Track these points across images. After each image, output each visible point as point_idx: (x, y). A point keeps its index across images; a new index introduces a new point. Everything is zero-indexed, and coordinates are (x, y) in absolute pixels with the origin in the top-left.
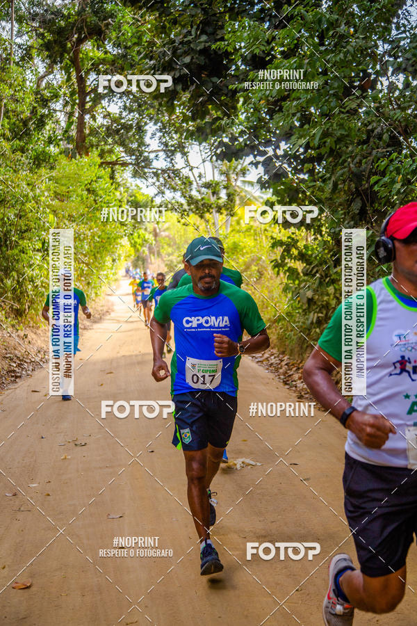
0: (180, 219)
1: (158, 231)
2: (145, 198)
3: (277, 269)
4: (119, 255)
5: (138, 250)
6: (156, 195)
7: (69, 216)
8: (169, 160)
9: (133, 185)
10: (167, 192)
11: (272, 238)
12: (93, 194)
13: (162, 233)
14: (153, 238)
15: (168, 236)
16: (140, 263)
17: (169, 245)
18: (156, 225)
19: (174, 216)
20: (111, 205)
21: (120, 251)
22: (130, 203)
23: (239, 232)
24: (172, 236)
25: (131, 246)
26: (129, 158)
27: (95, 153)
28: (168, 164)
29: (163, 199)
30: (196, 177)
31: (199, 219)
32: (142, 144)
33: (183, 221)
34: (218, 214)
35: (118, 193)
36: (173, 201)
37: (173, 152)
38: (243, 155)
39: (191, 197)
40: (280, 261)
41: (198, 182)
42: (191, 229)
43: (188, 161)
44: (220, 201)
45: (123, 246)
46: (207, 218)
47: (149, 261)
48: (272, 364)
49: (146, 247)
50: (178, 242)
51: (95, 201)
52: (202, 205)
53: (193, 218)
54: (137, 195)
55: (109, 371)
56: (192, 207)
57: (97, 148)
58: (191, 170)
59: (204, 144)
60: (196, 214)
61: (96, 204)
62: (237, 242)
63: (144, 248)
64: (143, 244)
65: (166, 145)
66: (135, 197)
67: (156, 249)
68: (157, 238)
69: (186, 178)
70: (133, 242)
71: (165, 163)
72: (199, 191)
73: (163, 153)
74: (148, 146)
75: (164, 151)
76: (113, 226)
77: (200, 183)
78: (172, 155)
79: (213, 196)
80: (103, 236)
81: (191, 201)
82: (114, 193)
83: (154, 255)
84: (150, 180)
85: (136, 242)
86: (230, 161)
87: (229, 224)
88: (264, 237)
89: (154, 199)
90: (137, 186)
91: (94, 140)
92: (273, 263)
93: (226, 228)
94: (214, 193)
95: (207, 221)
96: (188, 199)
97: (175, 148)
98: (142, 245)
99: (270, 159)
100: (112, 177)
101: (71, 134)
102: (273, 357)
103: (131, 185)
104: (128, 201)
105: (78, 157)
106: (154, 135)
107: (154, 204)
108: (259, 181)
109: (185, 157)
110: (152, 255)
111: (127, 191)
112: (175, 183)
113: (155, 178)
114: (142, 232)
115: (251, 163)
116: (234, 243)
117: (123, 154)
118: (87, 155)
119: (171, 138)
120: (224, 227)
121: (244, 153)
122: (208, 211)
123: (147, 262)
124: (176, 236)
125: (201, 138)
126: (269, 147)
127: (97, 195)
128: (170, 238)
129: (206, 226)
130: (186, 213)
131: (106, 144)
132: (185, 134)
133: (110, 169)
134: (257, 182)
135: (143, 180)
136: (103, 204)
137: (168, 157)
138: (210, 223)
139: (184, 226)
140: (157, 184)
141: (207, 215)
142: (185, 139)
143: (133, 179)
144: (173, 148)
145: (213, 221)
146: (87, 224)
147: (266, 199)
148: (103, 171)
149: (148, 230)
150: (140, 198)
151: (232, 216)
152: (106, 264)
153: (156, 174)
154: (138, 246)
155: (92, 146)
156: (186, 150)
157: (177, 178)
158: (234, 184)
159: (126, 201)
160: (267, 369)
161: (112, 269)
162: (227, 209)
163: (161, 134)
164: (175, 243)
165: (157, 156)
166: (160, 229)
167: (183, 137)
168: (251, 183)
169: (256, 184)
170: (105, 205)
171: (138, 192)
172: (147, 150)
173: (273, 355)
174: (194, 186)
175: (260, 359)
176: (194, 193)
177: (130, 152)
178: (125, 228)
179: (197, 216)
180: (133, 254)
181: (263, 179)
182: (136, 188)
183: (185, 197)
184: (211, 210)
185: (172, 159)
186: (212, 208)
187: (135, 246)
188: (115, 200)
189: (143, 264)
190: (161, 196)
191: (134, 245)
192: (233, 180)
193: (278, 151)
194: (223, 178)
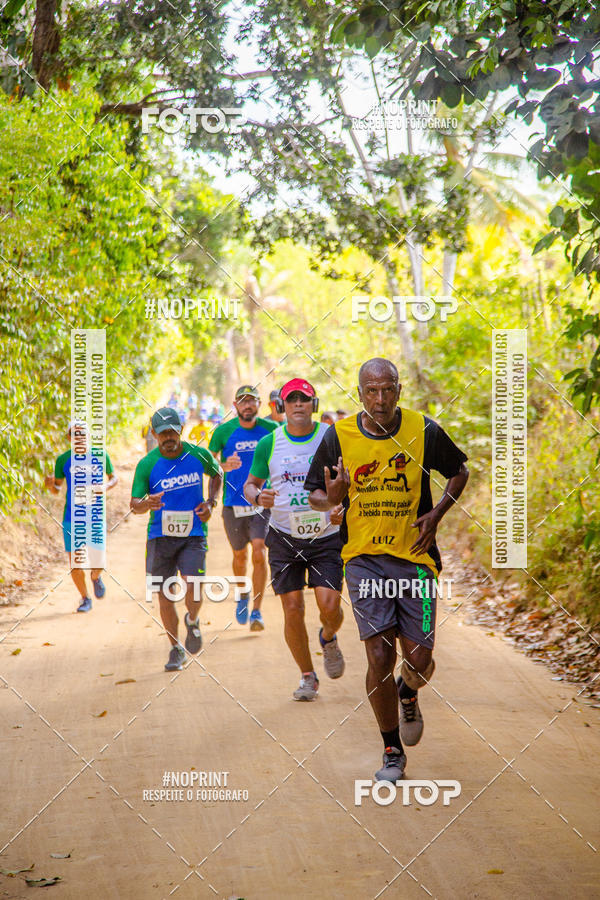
0: (317, 261)
1: (257, 293)
2: (223, 204)
3: (582, 396)
4: (153, 360)
5: (203, 346)
6: (253, 196)
7: (15, 252)
8: (287, 99)
9: (191, 166)
10: (282, 187)
11: (570, 309)
12: (81, 194)
13: (268, 299)
14: (245, 314)
15: (286, 308)
16: (210, 380)
17: (288, 332)
18: (253, 279)
19: (302, 252)
20: (129, 224)
21: (154, 348)
22: (181, 219)
23: (478, 294)
24: (294, 308)
25: (186, 336)
26: (179, 94)
27: (84, 82)
28: (285, 110)
29: (271, 207)
30: (362, 146)
31: (370, 259)
32: (212, 55)
33: (325, 266)
34: (420, 247)
35: (148, 193)
36: (300, 213)
37: (300, 77)
38: (488, 88)
39: (346, 200)
40: (591, 375)
41: (368, 159)
42: (346, 286)
43: (339, 103)
44: (426, 212)
45: (163, 334)
46: (391, 258)
47: (234, 375)
48: (570, 659)
49: (224, 337)
50: (312, 322)
51: (85, 212)
52: (378, 222)
53: (354, 259)
54: (201, 196)
55: (123, 678)
56: (351, 227)
57: (92, 70)
58: (348, 126)
59: (382, 54)
60: (361, 246)
61: (90, 220)
62: (474, 322)
63: (220, 341)
64: (218, 330)
65: (280, 59)
66: (196, 201)
67: (251, 344)
68: (257, 314)
69: (335, 147)
70: (190, 323)
71: (277, 108)
72: (369, 186)
73: (270, 79)
74: (230, 60)
75: (275, 74)
76: (135, 283)
77: (374, 161)
78: (297, 85)
79: (409, 197)
80: (107, 308)
81: (347, 211)
82: (136, 192)
83: (247, 359)
84: (236, 155)
85: (197, 325)
86: (452, 102)
87: (452, 273)
88: (548, 308)
89: (248, 207)
90: (200, 171)
91: (84, 46)
92: (573, 380)
93: (446, 283)
94: (409, 190)
95: (392, 267)
96: (339, 205)
97: (304, 67)
98: (215, 333)
99: (563, 93)
100: (132, 149)
101: (19, 27)
102: (573, 639)
103: (185, 169)
104: (176, 214)
105: (39, 90)
106: (245, 29)
107: (247, 219)
108: (534, 153)
109: (331, 91)
110: (241, 360)
111: (173, 186)
112: (305, 163)
113: (249, 150)
114: (213, 295)
115: (512, 107)
116: (467, 324)
117: (162, 84)
118: (64, 85)
119: (294, 40)
120: (438, 281)
121: (490, 81)
122: (394, 237)
123: (229, 377)
124: (307, 308)
125: (374, 38)
126: (561, 61)
127: (92, 198)
128: (290, 314)
129: (389, 279)
130: (333, 245)
131: (116, 56)
132: (331, 27)
133: (126, 125)
134: (529, 158)
135: (215, 154)
136: (107, 221)
137: (284, 89)
138: (401, 272)
139: (329, 280)
140: (255, 165)
141: (391, 251)
142: (331, 41)
143: (190, 153)
144: (298, 67)
145: (408, 265)
146: (64, 274)
147: (554, 205)
148: (108, 131)
149: (232, 290)
150: (210, 206)
151: (459, 251)
152: (117, 384)
153: (251, 139)
154: (203, 335)
155: (78, 62)
156: (334, 71)
157: (309, 151)
158: (465, 162)
159: (169, 212)
160: (558, 672)
161: (132, 398)
162: (444, 234)
163: (267, 28)
164: (305, 327)
165: (253, 90)
166: (262, 289)
167: (327, 36)
168: (512, 160)
169: (524, 162)
170: (114, 225)
171: (203, 189)
172: (227, 71)
173: (573, 632)
174: (357, 169)
175: (537, 645)
176: (356, 190)
177: (183, 79)
178: (168, 286)
179: (363, 253)
180: (190, 357)
181: (546, 149)
182: (197, 176)
183: (330, 201)
184: (402, 237)
185: (295, 98)
186: (405, 232)
187: (195, 336)
188: (142, 211)
189: (218, 382)
190: (265, 198)
191: (192, 332)
192: (462, 152)
193: (585, 71)
194: (435, 146)
